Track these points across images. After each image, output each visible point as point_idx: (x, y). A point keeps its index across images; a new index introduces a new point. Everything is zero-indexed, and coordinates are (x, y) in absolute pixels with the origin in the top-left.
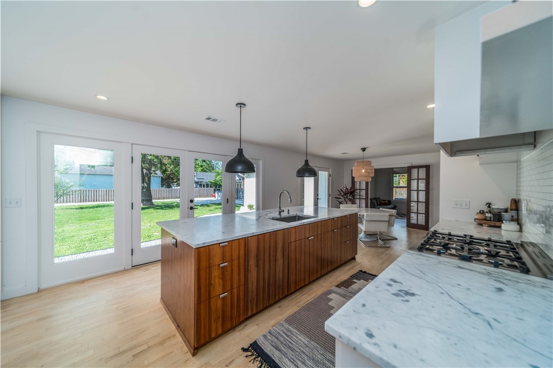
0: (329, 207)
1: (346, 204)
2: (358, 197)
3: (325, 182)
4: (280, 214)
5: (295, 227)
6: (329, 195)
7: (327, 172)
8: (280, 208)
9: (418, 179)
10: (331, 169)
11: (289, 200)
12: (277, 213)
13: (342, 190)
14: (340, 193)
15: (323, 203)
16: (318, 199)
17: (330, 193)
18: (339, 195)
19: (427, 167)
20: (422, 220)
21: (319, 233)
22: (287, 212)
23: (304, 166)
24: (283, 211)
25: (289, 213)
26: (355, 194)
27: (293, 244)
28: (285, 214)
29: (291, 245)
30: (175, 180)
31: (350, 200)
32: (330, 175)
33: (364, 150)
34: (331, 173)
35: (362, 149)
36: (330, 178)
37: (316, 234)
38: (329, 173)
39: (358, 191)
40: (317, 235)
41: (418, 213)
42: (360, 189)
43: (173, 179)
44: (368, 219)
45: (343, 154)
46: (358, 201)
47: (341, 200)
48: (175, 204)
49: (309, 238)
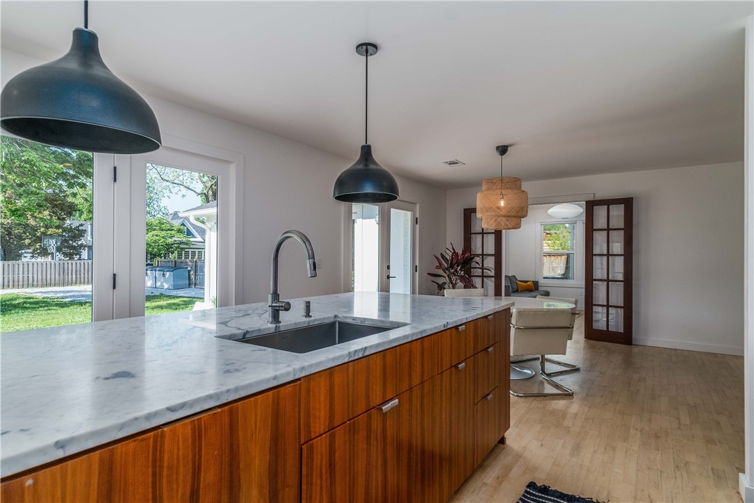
0: (413, 292)
1: (453, 288)
2: (479, 272)
3: (405, 236)
4: (276, 318)
5: (330, 372)
6: (415, 269)
7: (409, 213)
8: (276, 296)
9: (608, 230)
10: (418, 206)
11: (308, 263)
12: (268, 316)
13: (443, 256)
14: (440, 264)
15: (401, 285)
16: (388, 277)
17: (417, 264)
18: (438, 268)
19: (628, 203)
20: (616, 321)
21: (416, 380)
22: (303, 312)
23: (358, 163)
24: (287, 307)
25: (308, 315)
26: (473, 265)
27: (321, 446)
28: (293, 318)
29: (311, 450)
30: (27, 242)
31: (462, 278)
32: (416, 221)
33: (503, 150)
34: (418, 216)
35: (498, 148)
36: (418, 226)
37: (405, 386)
38: (414, 215)
39: (478, 259)
40: (411, 388)
41: (608, 306)
42: (483, 255)
43: (20, 238)
44: (522, 325)
45: (452, 163)
46: (478, 281)
47: (441, 281)
48: (22, 300)
49: (385, 408)
